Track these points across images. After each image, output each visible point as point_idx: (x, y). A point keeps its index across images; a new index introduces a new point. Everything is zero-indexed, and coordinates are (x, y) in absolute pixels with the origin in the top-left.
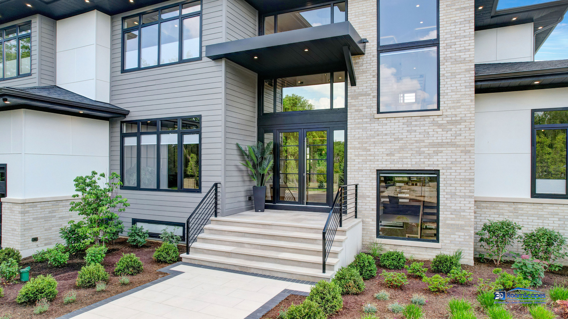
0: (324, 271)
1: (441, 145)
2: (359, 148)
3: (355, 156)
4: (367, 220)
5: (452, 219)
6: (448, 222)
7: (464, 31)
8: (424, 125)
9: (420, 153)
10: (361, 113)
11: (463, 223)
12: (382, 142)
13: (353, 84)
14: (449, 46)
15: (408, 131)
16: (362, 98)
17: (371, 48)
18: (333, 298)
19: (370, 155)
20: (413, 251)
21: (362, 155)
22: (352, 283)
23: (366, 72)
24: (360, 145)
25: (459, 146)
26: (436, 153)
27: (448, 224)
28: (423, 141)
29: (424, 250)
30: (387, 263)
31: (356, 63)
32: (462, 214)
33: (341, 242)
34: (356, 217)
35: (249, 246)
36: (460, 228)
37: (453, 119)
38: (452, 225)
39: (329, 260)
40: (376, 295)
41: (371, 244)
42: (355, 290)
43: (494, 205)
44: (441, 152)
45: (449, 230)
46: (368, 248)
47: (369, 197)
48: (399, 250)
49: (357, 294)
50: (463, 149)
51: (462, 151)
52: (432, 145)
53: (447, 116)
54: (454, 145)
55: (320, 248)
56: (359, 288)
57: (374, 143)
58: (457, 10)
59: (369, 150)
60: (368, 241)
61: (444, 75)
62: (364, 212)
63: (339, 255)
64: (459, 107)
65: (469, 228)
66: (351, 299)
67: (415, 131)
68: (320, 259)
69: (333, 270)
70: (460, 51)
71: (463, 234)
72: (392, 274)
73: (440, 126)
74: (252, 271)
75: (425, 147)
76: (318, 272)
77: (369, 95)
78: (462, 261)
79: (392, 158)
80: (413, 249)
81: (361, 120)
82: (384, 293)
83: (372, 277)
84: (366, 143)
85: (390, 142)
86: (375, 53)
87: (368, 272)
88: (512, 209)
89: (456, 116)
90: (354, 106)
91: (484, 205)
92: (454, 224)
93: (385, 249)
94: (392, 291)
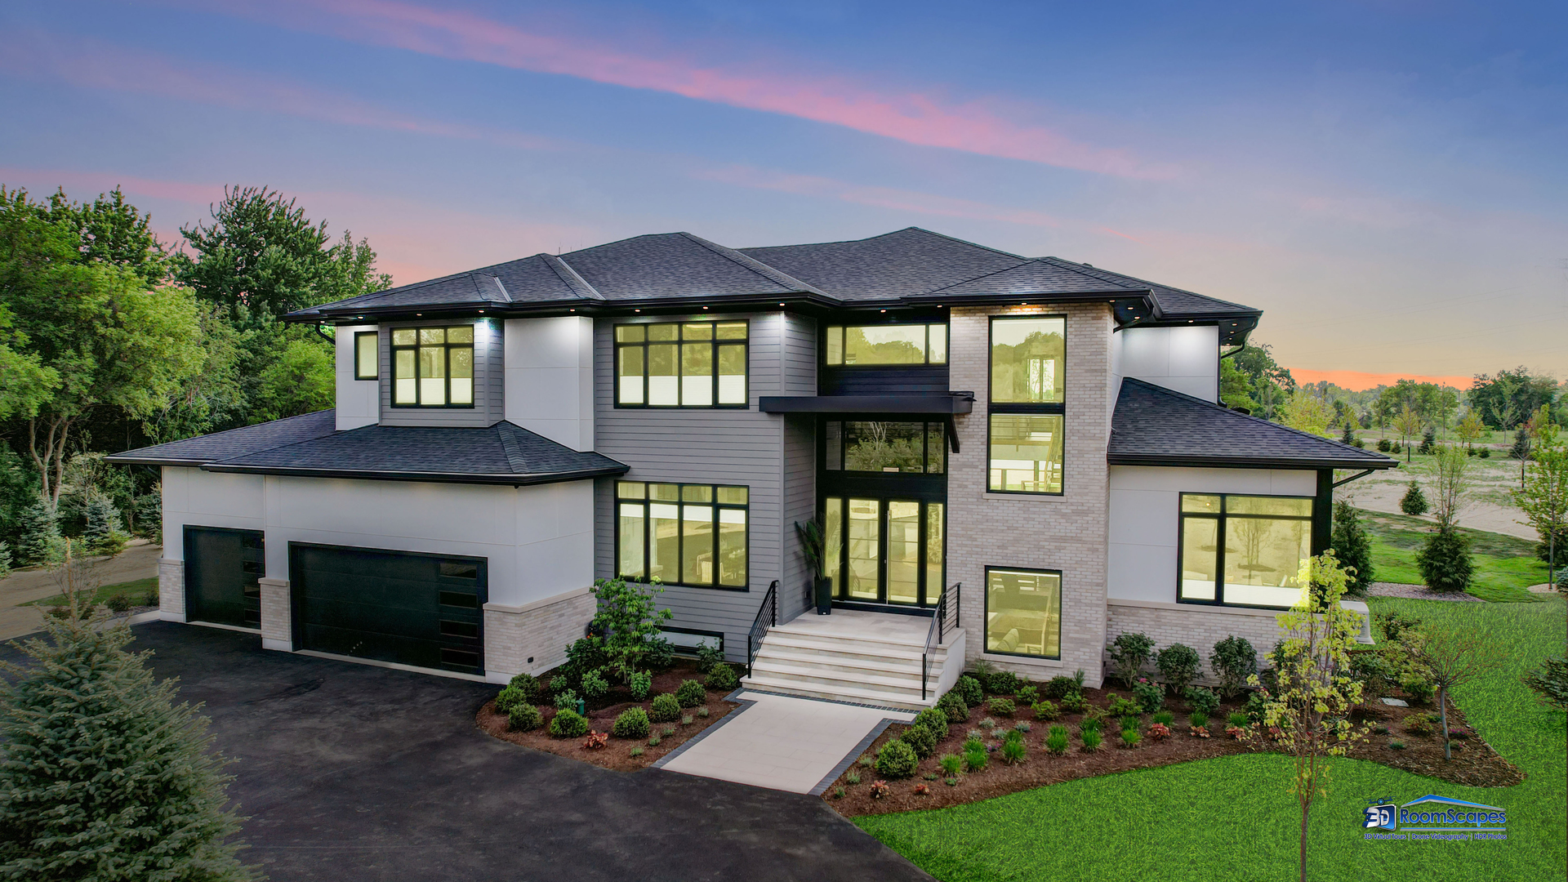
0: (924, 699)
1: (1064, 539)
2: (963, 536)
3: (958, 545)
4: (972, 629)
5: (1077, 632)
6: (1071, 635)
7: (1095, 399)
8: (1044, 513)
9: (1040, 548)
10: (966, 490)
11: (1089, 637)
12: (992, 531)
13: (956, 450)
14: (1077, 416)
15: (1025, 519)
16: (967, 470)
17: (980, 406)
18: (939, 725)
19: (977, 546)
20: (1029, 670)
21: (966, 546)
22: (956, 711)
23: (972, 436)
24: (964, 532)
25: (1085, 542)
26: (1059, 549)
27: (1072, 638)
28: (1043, 533)
29: (1042, 669)
30: (995, 687)
31: (960, 423)
32: (1088, 625)
33: (941, 663)
34: (958, 626)
35: (827, 667)
36: (1084, 643)
37: (1080, 508)
38: (1075, 639)
39: (929, 686)
40: (980, 723)
41: (977, 660)
42: (959, 718)
43: (1134, 611)
44: (1064, 548)
45: (1072, 645)
46: (973, 666)
47: (974, 600)
48: (1011, 670)
49: (961, 722)
50: (1091, 546)
51: (1089, 550)
52: (1054, 539)
53: (1072, 504)
54: (1078, 540)
55: (920, 671)
56: (964, 717)
57: (982, 530)
58: (1087, 371)
59: (975, 540)
60: (973, 656)
61: (1069, 452)
62: (968, 619)
63: (940, 679)
64: (1087, 494)
65: (1096, 644)
66: (955, 727)
67: (1033, 520)
68: (919, 684)
69: (933, 696)
70: (1089, 424)
71: (1088, 650)
72: (999, 700)
73: (1064, 515)
74: (837, 698)
75: (1046, 540)
76: (917, 699)
77: (976, 467)
78: (1085, 684)
79: (1005, 551)
80: (1029, 668)
81: (965, 500)
82: (989, 721)
83: (978, 704)
84: (971, 530)
85: (1003, 531)
86: (985, 413)
87: (973, 698)
88: (1153, 616)
89: (1082, 504)
90: (957, 480)
91: (1121, 610)
92: (1079, 639)
93: (994, 668)
94: (998, 719)
